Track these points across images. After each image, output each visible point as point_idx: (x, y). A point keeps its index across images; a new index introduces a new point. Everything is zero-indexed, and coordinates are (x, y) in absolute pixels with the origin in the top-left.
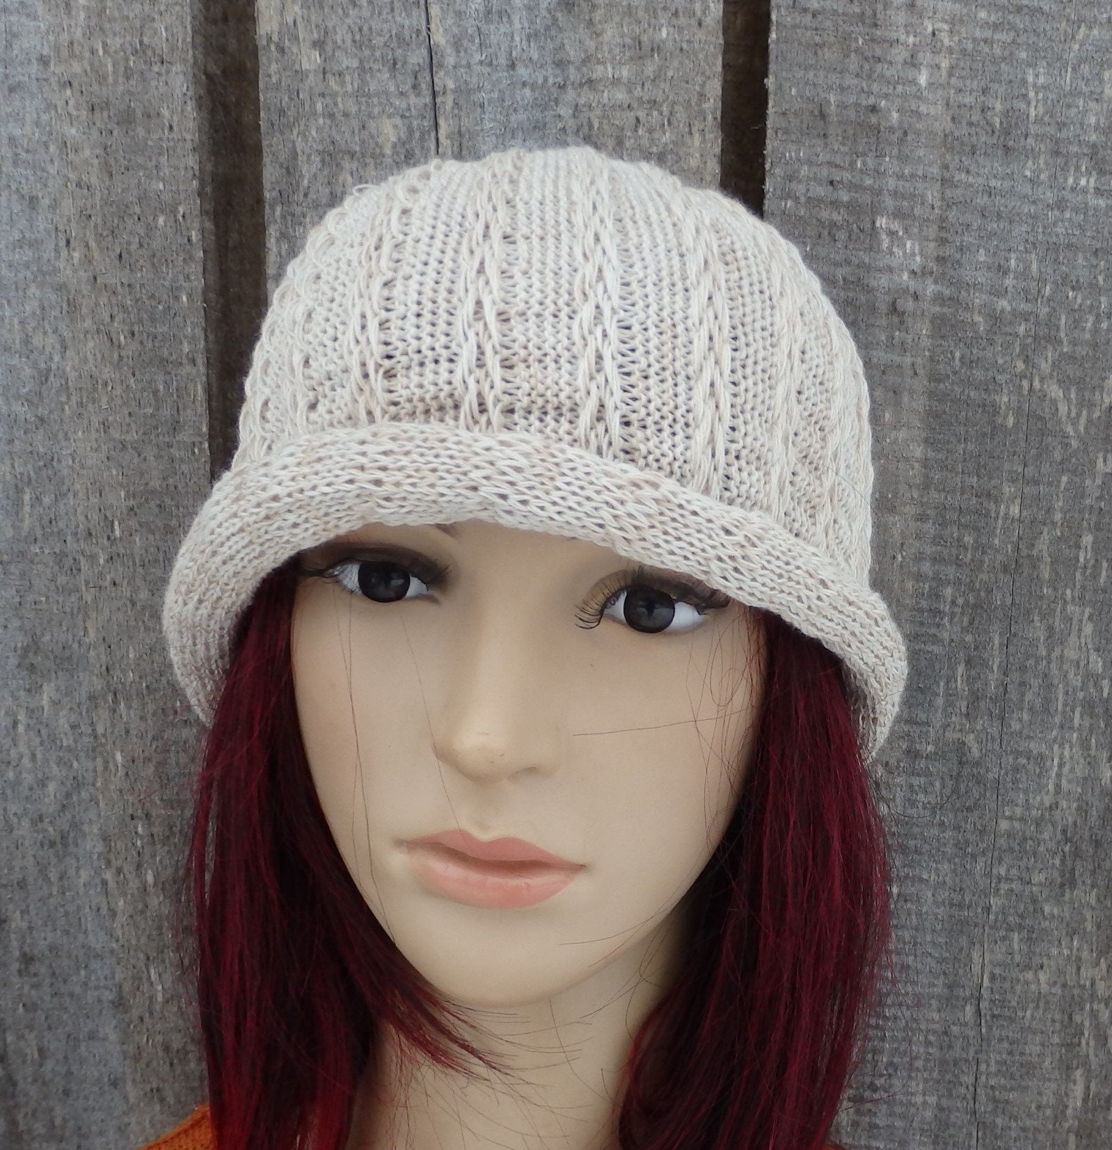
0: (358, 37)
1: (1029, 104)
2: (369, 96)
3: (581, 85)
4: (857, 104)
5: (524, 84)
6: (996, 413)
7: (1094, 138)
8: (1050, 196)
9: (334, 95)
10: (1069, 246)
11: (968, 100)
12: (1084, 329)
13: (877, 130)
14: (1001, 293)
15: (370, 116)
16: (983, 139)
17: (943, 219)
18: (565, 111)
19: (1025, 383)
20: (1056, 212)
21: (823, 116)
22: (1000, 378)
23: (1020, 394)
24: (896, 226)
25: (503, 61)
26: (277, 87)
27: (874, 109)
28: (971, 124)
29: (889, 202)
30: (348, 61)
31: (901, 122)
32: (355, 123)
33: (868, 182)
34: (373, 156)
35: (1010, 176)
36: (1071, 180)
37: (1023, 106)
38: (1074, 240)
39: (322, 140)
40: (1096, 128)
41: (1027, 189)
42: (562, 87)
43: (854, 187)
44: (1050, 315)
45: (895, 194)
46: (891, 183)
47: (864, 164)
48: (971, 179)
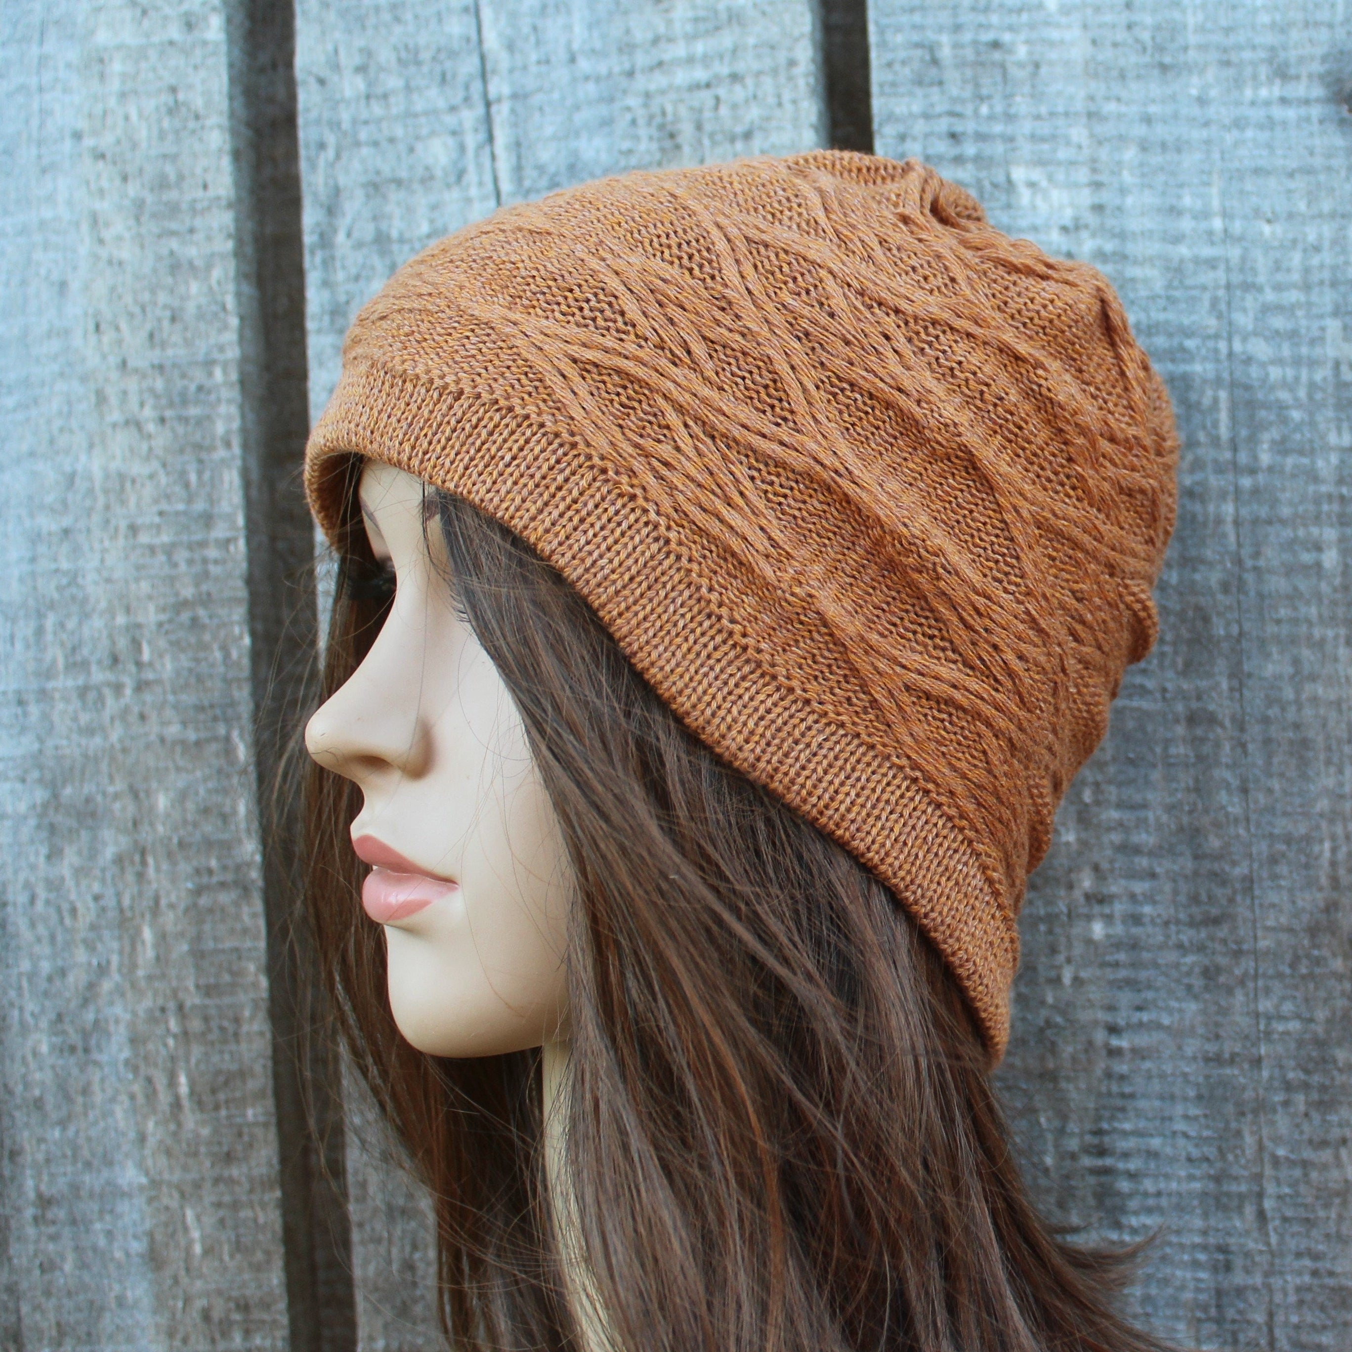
0: (404, 55)
1: (1184, 11)
2: (416, 115)
3: (652, 69)
4: (975, 43)
5: (587, 78)
6: (1188, 387)
7: (1269, 39)
8: (1226, 114)
9: (379, 121)
10: (1257, 171)
11: (1108, 18)
12: (1289, 270)
13: (1003, 67)
14: (1177, 239)
15: (418, 138)
16: (1133, 59)
17: (1094, 160)
18: (633, 101)
19: (1223, 346)
20: (1235, 133)
21: (935, 62)
22: (1190, 344)
23: (1218, 361)
24: (1037, 175)
25: (562, 55)
26: (318, 122)
27: (996, 45)
28: (1115, 45)
29: (1026, 149)
30: (393, 82)
31: (1030, 53)
32: (402, 147)
33: (998, 128)
34: (423, 181)
35: (1173, 98)
36: (1248, 93)
37: (1177, 15)
38: (1261, 163)
39: (366, 172)
40: (1273, 25)
41: (1196, 111)
42: (630, 74)
43: (981, 137)
44: (1243, 259)
45: (1034, 138)
46: (1027, 127)
47: (991, 107)
48: (1123, 109)
